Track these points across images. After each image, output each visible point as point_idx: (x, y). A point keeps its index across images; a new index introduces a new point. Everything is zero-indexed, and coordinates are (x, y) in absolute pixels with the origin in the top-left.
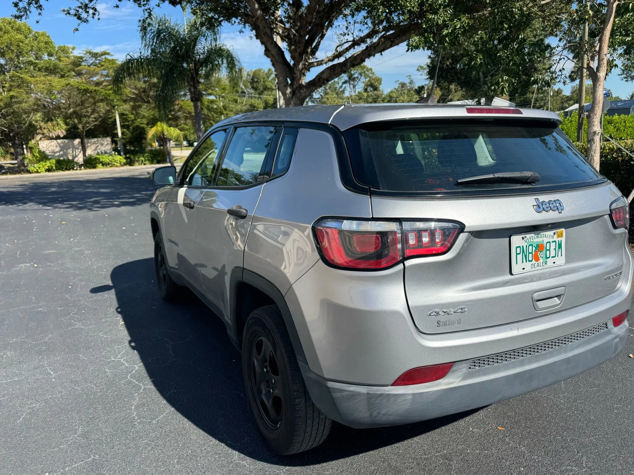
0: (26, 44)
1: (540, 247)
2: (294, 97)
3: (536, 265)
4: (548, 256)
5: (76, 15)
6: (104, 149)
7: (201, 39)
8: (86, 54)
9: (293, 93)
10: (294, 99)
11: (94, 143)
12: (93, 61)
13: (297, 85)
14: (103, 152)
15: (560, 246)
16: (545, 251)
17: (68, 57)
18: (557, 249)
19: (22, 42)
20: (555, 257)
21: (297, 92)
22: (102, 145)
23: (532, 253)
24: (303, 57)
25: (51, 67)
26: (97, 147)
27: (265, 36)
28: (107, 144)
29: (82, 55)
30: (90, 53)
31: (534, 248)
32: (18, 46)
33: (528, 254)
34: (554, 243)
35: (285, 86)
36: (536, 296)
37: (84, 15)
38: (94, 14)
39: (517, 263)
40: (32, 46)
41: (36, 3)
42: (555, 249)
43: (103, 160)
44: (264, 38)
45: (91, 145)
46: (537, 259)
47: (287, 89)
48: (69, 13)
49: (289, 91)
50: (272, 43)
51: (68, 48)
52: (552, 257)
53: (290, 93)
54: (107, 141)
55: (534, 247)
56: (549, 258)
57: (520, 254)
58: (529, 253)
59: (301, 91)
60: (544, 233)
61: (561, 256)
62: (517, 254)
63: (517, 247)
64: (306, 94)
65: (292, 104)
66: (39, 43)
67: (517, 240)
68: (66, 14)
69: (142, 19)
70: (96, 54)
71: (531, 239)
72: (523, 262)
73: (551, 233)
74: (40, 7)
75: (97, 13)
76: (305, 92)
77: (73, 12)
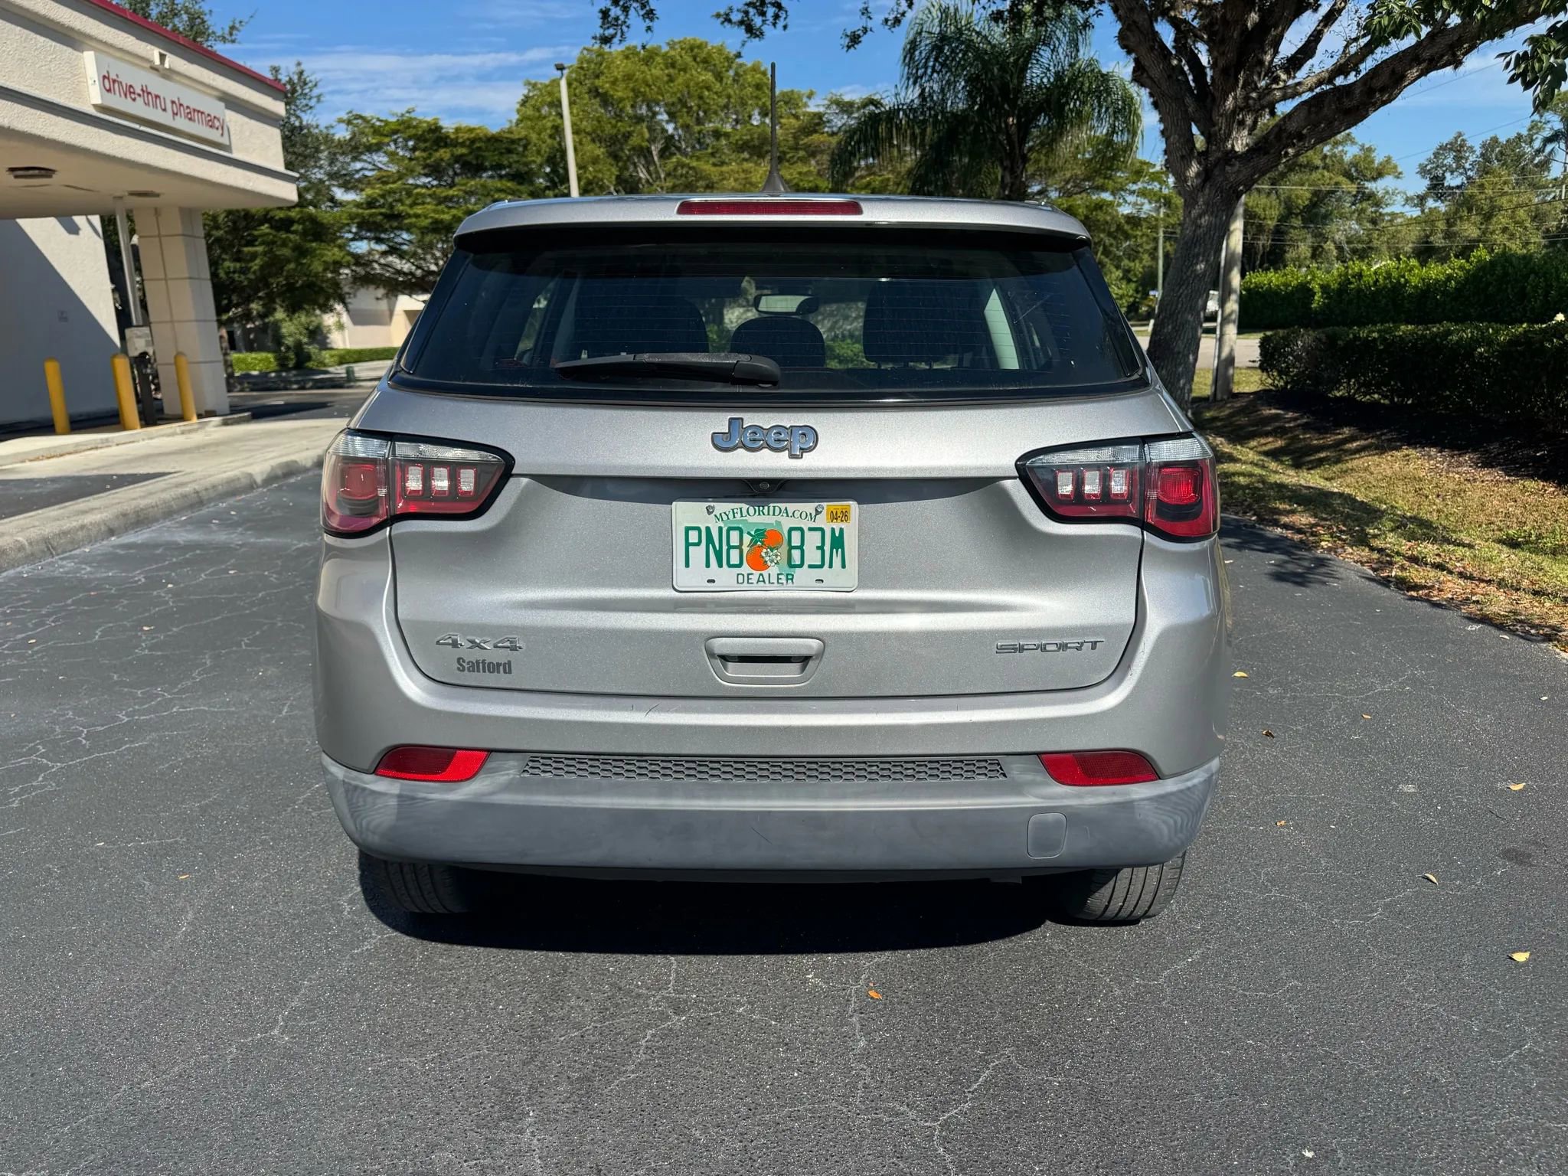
0: (716, 93)
1: (766, 538)
2: (1208, 185)
3: (754, 578)
4: (797, 560)
5: (741, 23)
6: (849, 327)
7: (1042, 52)
8: (828, 107)
9: (1206, 175)
10: (1207, 191)
11: (831, 315)
12: (843, 121)
13: (1219, 154)
14: (846, 333)
15: (838, 542)
16: (785, 547)
17: (796, 117)
18: (827, 548)
19: (708, 89)
20: (821, 566)
21: (1216, 172)
22: (846, 318)
23: (740, 547)
24: (1237, 80)
25: (756, 142)
26: (836, 322)
27: (1131, 31)
28: (856, 318)
29: (822, 109)
30: (838, 103)
31: (747, 539)
32: (701, 97)
33: (725, 548)
34: (819, 533)
35: (1183, 157)
36: (721, 645)
37: (758, 21)
38: (776, 17)
39: (687, 565)
40: (729, 97)
41: (643, 6)
42: (821, 548)
43: (842, 352)
44: (1132, 39)
45: (823, 319)
46: (759, 564)
47: (1189, 166)
48: (730, 21)
49: (1194, 169)
50: (1152, 49)
51: (800, 97)
52: (810, 566)
53: (1198, 175)
54: (857, 308)
55: (745, 536)
56: (801, 566)
57: (698, 544)
58: (730, 547)
59: (1228, 168)
60: (783, 506)
61: (844, 566)
62: (688, 545)
63: (688, 529)
64: (1241, 176)
65: (1200, 203)
66: (743, 87)
67: (687, 513)
68: (723, 23)
69: (891, 17)
70: (851, 104)
71: (738, 516)
72: (708, 565)
73: (809, 507)
74: (650, 15)
75: (782, 14)
76: (1239, 171)
77: (736, 17)
